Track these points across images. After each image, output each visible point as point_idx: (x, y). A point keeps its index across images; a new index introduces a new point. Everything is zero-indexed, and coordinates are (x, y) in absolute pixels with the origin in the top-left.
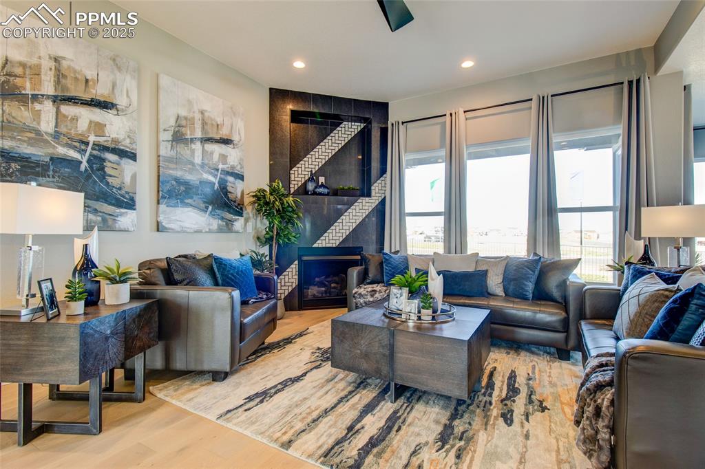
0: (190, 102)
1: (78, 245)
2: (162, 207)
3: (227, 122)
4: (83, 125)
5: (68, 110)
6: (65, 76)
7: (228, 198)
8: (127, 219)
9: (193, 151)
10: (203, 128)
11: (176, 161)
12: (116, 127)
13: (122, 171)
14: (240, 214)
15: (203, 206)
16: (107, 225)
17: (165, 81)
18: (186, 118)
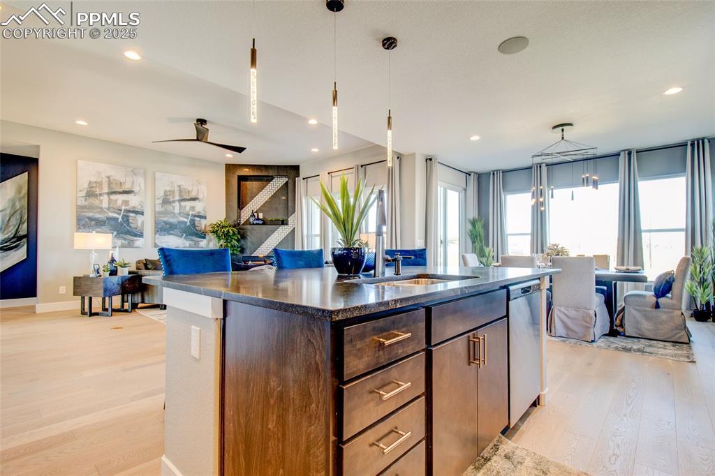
0: (172, 183)
1: (111, 252)
2: (157, 236)
3: (195, 189)
4: (119, 203)
5: (113, 197)
6: (112, 183)
7: (196, 230)
8: (139, 242)
9: (174, 207)
10: (180, 194)
11: (165, 213)
12: (134, 201)
13: (137, 220)
14: (204, 238)
15: (180, 234)
16: (130, 245)
17: (158, 175)
18: (170, 191)
